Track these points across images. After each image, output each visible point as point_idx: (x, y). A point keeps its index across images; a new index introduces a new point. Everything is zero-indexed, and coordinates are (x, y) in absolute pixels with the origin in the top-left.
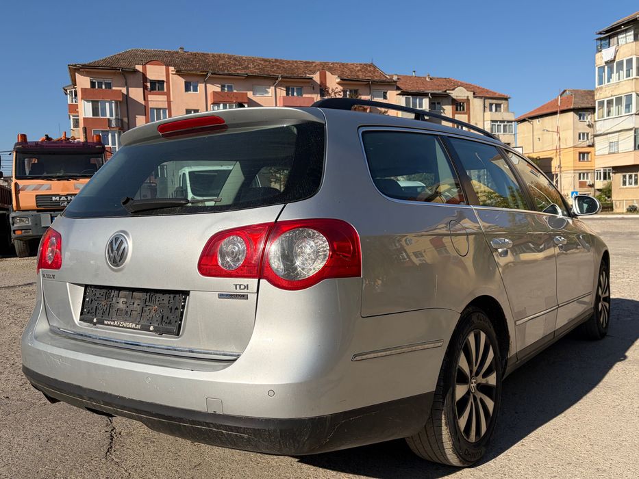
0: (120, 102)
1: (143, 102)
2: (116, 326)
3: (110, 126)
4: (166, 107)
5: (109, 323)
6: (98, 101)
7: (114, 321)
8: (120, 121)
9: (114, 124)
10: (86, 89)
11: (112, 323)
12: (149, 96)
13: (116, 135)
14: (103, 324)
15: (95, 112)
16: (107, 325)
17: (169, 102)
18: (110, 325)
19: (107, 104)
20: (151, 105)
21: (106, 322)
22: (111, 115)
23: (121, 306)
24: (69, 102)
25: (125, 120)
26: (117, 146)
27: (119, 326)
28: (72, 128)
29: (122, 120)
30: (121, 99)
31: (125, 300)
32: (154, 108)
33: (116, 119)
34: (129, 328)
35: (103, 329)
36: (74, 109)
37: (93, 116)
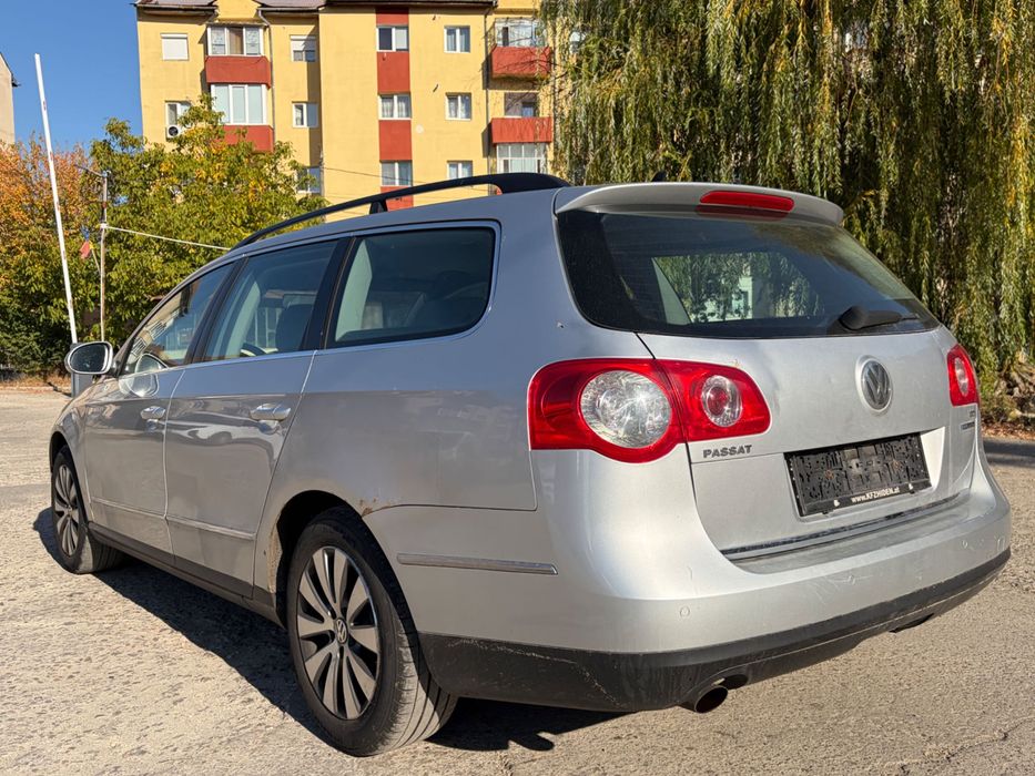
2: (870, 500)
5: (859, 499)
7: (864, 494)
11: (863, 498)
14: (851, 503)
16: (857, 503)
18: (861, 502)
21: (854, 500)
23: (856, 471)
27: (873, 499)
31: (857, 461)
34: (886, 496)
35: (852, 511)
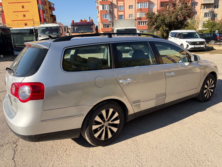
0: (110, 5)
1: (116, 4)
3: (107, 12)
4: (123, 5)
6: (104, 5)
8: (110, 11)
9: (108, 12)
10: (101, 1)
12: (118, 2)
13: (109, 15)
15: (103, 8)
17: (124, 4)
19: (106, 6)
20: (119, 5)
22: (107, 9)
24: (97, 6)
25: (111, 10)
26: (109, 19)
28: (98, 13)
29: (110, 10)
30: (110, 4)
32: (119, 6)
33: (109, 10)
36: (98, 7)
37: (103, 9)
